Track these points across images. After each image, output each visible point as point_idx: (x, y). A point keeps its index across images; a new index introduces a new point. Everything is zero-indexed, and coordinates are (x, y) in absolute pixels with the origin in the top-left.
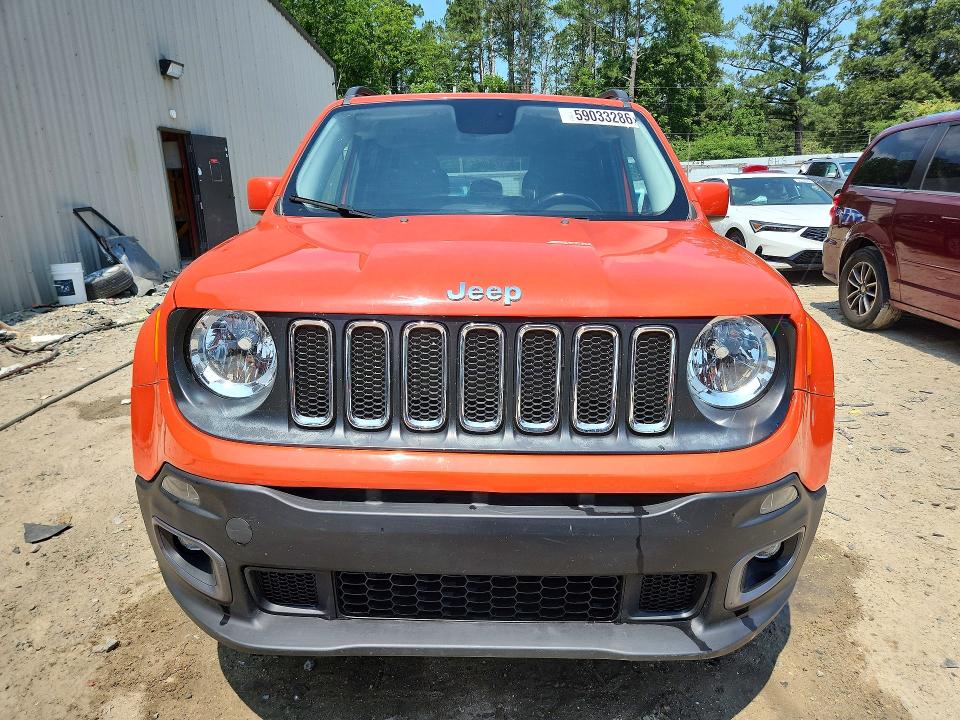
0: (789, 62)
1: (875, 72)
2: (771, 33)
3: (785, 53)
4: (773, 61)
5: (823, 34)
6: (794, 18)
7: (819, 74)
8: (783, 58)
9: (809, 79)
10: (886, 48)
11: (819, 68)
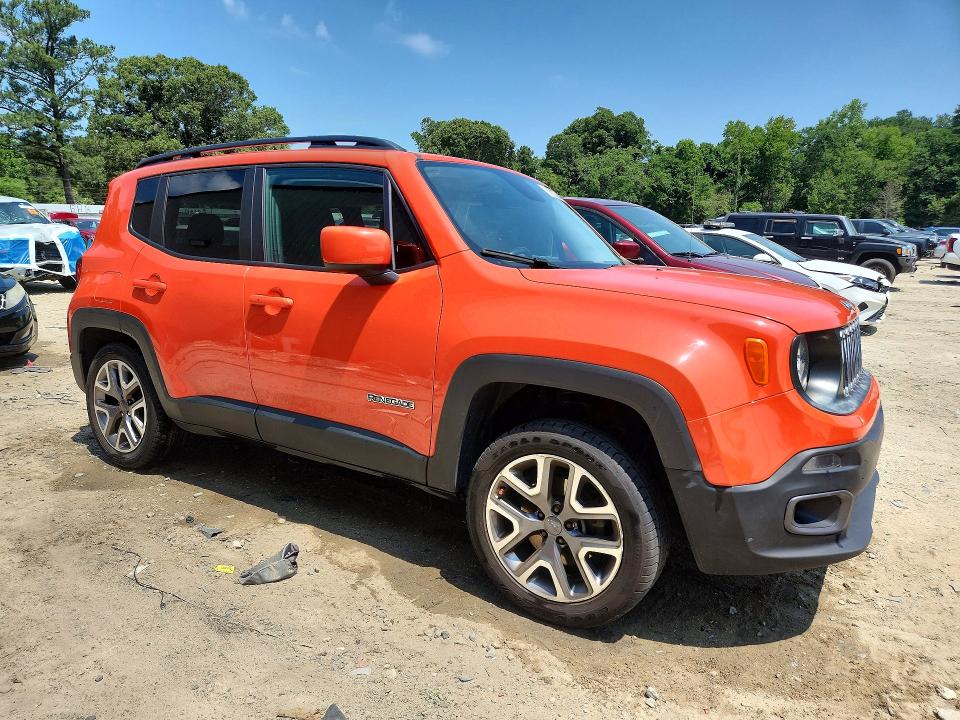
0: (39, 105)
1: (128, 130)
2: (10, 71)
3: (31, 95)
4: (19, 102)
5: (70, 86)
6: (34, 61)
7: (75, 124)
8: (31, 101)
9: (66, 127)
10: (130, 109)
11: (73, 118)
